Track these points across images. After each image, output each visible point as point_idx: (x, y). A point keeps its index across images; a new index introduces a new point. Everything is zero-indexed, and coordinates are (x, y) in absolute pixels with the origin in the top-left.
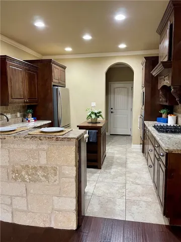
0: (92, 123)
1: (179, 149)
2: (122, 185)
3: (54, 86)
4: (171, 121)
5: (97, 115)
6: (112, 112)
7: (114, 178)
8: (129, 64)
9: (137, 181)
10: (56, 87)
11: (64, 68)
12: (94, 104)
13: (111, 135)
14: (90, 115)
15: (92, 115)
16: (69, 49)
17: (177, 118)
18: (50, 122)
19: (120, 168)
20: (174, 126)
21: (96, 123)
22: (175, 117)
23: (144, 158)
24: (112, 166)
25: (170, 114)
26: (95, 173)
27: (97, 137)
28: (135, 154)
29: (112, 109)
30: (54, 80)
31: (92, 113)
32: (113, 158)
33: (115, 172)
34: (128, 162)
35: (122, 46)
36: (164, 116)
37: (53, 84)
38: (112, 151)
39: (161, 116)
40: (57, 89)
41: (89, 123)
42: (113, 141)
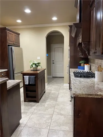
0: (34, 70)
1: (84, 93)
2: (49, 116)
3: (9, 46)
4: (87, 68)
5: (37, 65)
6: (53, 63)
7: (46, 110)
8: (60, 31)
9: (61, 112)
10: (11, 47)
11: (19, 34)
12: (39, 58)
13: (53, 77)
14: (32, 65)
15: (33, 65)
16: (19, 21)
17: (91, 66)
18: (7, 70)
19: (52, 101)
20: (87, 72)
21: (37, 70)
22: (89, 65)
23: (70, 93)
24: (47, 100)
25: (86, 64)
26: (34, 106)
27: (35, 80)
28: (65, 90)
29: (53, 61)
30: (8, 42)
31: (34, 64)
32: (49, 93)
33: (48, 105)
34: (60, 96)
35: (55, 19)
36: (82, 65)
37: (8, 44)
38: (50, 89)
39: (81, 65)
40: (11, 48)
41: (31, 71)
42: (53, 82)
